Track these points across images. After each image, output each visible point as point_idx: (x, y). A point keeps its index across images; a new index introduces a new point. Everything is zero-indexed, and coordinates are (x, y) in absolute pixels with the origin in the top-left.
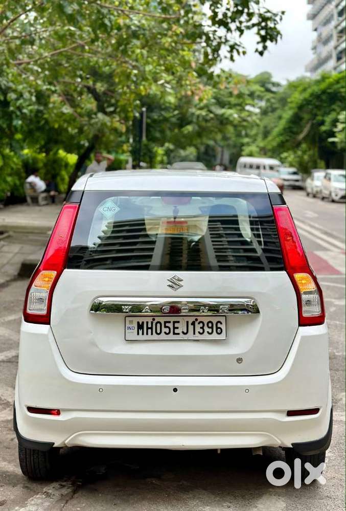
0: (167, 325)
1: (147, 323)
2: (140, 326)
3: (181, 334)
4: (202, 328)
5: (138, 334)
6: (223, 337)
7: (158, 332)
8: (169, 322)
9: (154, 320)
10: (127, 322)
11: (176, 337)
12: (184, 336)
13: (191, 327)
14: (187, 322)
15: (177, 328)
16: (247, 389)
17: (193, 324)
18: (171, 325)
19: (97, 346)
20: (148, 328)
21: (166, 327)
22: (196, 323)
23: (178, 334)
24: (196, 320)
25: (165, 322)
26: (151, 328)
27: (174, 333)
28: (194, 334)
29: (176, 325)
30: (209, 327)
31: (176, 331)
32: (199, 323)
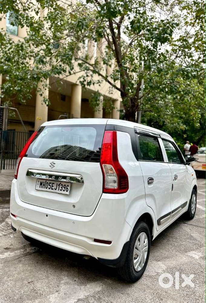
0: (50, 184)
1: (44, 182)
2: (41, 184)
3: (54, 189)
4: (62, 188)
5: (40, 187)
6: (68, 193)
7: (47, 187)
8: (51, 183)
9: (46, 181)
10: (37, 181)
11: (52, 191)
12: (55, 190)
13: (58, 187)
14: (57, 184)
15: (53, 186)
16: (74, 222)
17: (59, 185)
18: (51, 185)
19: (27, 190)
20: (43, 185)
21: (49, 185)
22: (60, 185)
23: (53, 189)
24: (61, 183)
25: (50, 183)
26: (44, 185)
27: (52, 189)
28: (58, 190)
29: (53, 185)
30: (64, 188)
31: (53, 188)
32: (61, 185)
